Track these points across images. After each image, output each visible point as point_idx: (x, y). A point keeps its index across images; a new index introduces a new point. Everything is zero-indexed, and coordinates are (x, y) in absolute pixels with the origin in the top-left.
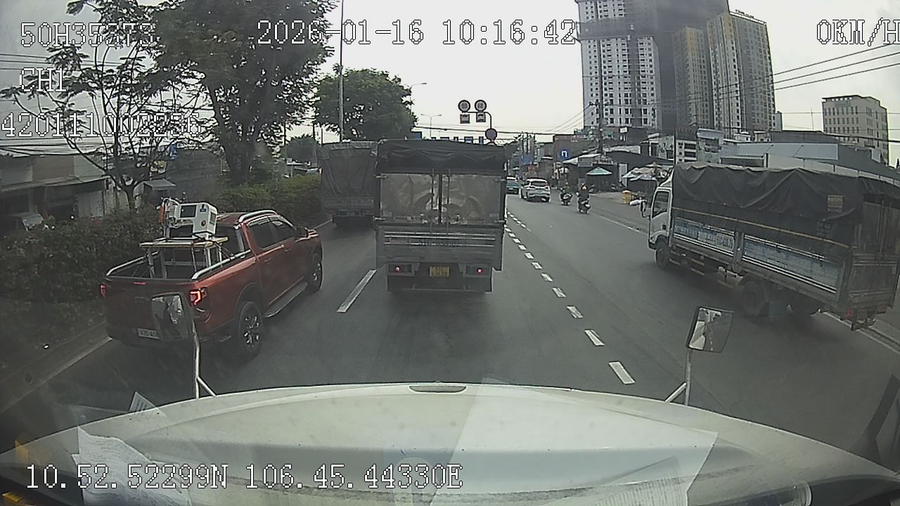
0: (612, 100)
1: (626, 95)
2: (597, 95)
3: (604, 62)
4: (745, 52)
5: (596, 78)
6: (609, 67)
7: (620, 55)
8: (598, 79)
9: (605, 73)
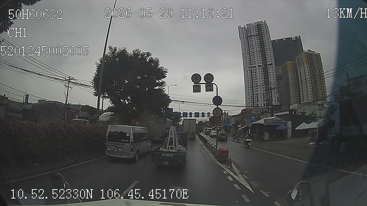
0: (257, 96)
1: (264, 94)
2: (251, 94)
3: (254, 80)
4: (313, 68)
5: (251, 87)
6: (256, 82)
7: (261, 76)
8: (252, 87)
9: (254, 85)
